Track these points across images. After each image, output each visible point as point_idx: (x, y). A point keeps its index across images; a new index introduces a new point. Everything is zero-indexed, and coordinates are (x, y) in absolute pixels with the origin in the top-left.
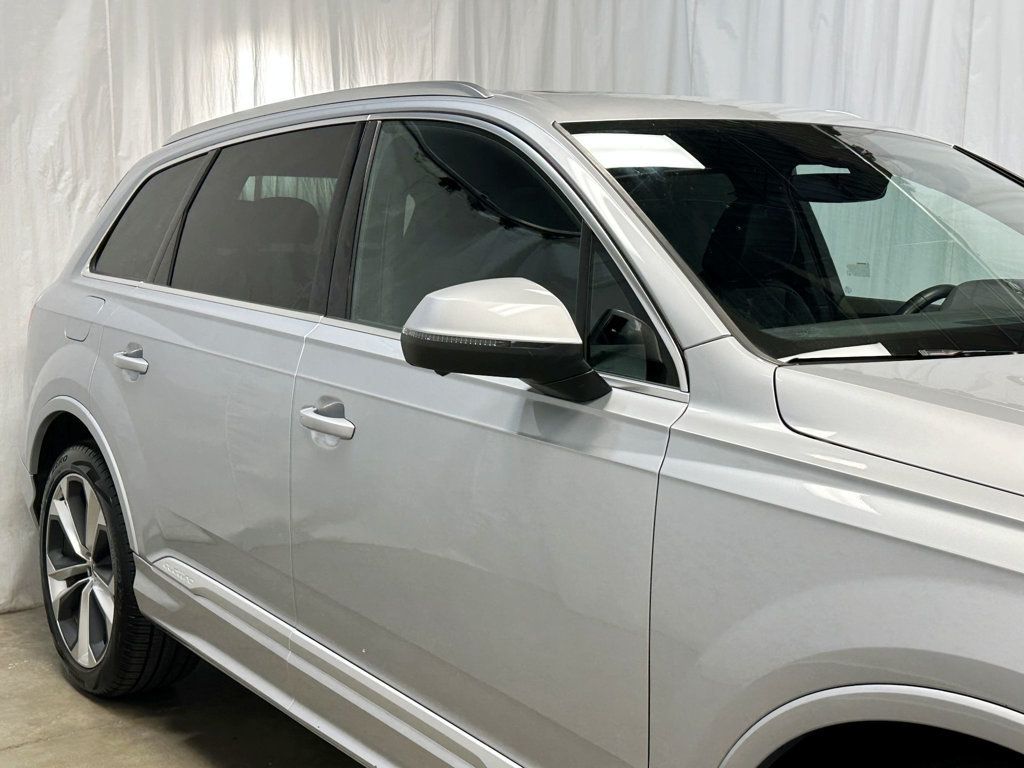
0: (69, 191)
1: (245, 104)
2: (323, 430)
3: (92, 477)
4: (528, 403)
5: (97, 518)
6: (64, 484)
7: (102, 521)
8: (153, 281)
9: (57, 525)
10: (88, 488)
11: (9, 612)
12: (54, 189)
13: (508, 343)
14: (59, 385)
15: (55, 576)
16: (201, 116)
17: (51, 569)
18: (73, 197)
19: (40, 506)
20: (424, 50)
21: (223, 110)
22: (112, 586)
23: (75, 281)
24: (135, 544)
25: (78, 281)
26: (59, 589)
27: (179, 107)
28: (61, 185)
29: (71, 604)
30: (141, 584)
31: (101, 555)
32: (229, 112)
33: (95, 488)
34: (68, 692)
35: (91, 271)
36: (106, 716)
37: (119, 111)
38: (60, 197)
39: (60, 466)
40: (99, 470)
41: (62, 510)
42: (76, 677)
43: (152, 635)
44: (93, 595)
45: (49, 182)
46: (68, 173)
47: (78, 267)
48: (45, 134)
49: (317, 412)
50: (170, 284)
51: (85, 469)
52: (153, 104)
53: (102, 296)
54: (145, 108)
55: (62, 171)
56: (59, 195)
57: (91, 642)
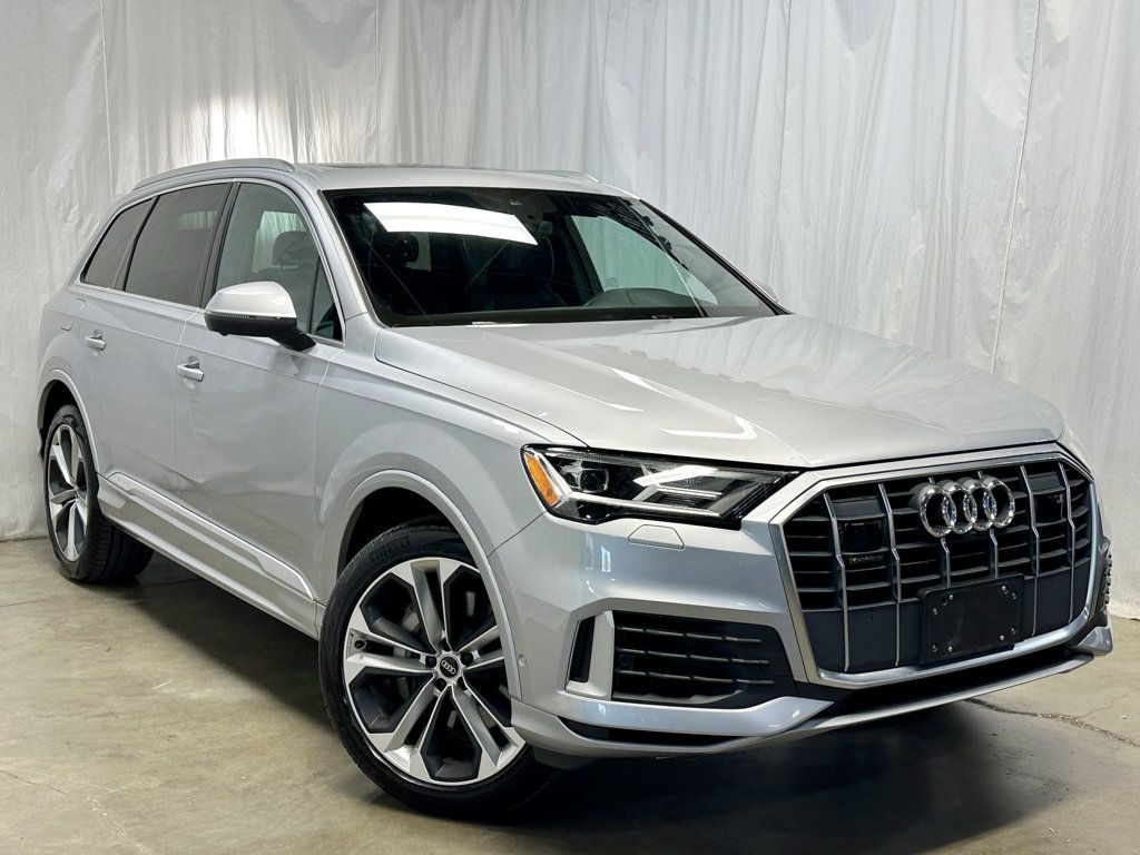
0: (76, 221)
1: (217, 156)
2: (190, 378)
3: (74, 425)
4: (279, 352)
5: (78, 455)
6: (58, 433)
7: (80, 456)
8: (115, 288)
9: (55, 463)
10: (72, 434)
11: (28, 539)
12: (65, 220)
13: (255, 317)
14: (55, 362)
15: (55, 501)
16: (181, 163)
17: (51, 496)
18: (79, 225)
19: (45, 451)
20: (371, 106)
21: (199, 159)
22: (86, 501)
23: (71, 288)
24: (98, 469)
25: (72, 288)
26: (56, 509)
27: (164, 155)
28: (70, 217)
29: (63, 519)
30: (102, 495)
31: (81, 482)
32: (204, 161)
33: (76, 432)
34: (61, 580)
35: (81, 281)
36: (84, 592)
37: (116, 159)
38: (69, 227)
39: (57, 419)
40: (78, 420)
41: (57, 452)
42: (66, 569)
43: (113, 532)
44: (77, 510)
45: (61, 215)
46: (75, 208)
47: (74, 277)
48: (58, 179)
49: (187, 367)
50: (124, 289)
51: (70, 420)
52: (142, 153)
53: (83, 298)
54: (136, 157)
55: (71, 206)
56: (67, 224)
57: (76, 543)
